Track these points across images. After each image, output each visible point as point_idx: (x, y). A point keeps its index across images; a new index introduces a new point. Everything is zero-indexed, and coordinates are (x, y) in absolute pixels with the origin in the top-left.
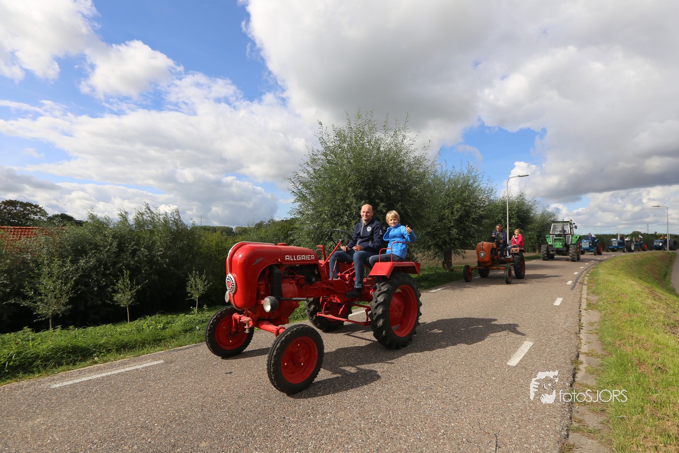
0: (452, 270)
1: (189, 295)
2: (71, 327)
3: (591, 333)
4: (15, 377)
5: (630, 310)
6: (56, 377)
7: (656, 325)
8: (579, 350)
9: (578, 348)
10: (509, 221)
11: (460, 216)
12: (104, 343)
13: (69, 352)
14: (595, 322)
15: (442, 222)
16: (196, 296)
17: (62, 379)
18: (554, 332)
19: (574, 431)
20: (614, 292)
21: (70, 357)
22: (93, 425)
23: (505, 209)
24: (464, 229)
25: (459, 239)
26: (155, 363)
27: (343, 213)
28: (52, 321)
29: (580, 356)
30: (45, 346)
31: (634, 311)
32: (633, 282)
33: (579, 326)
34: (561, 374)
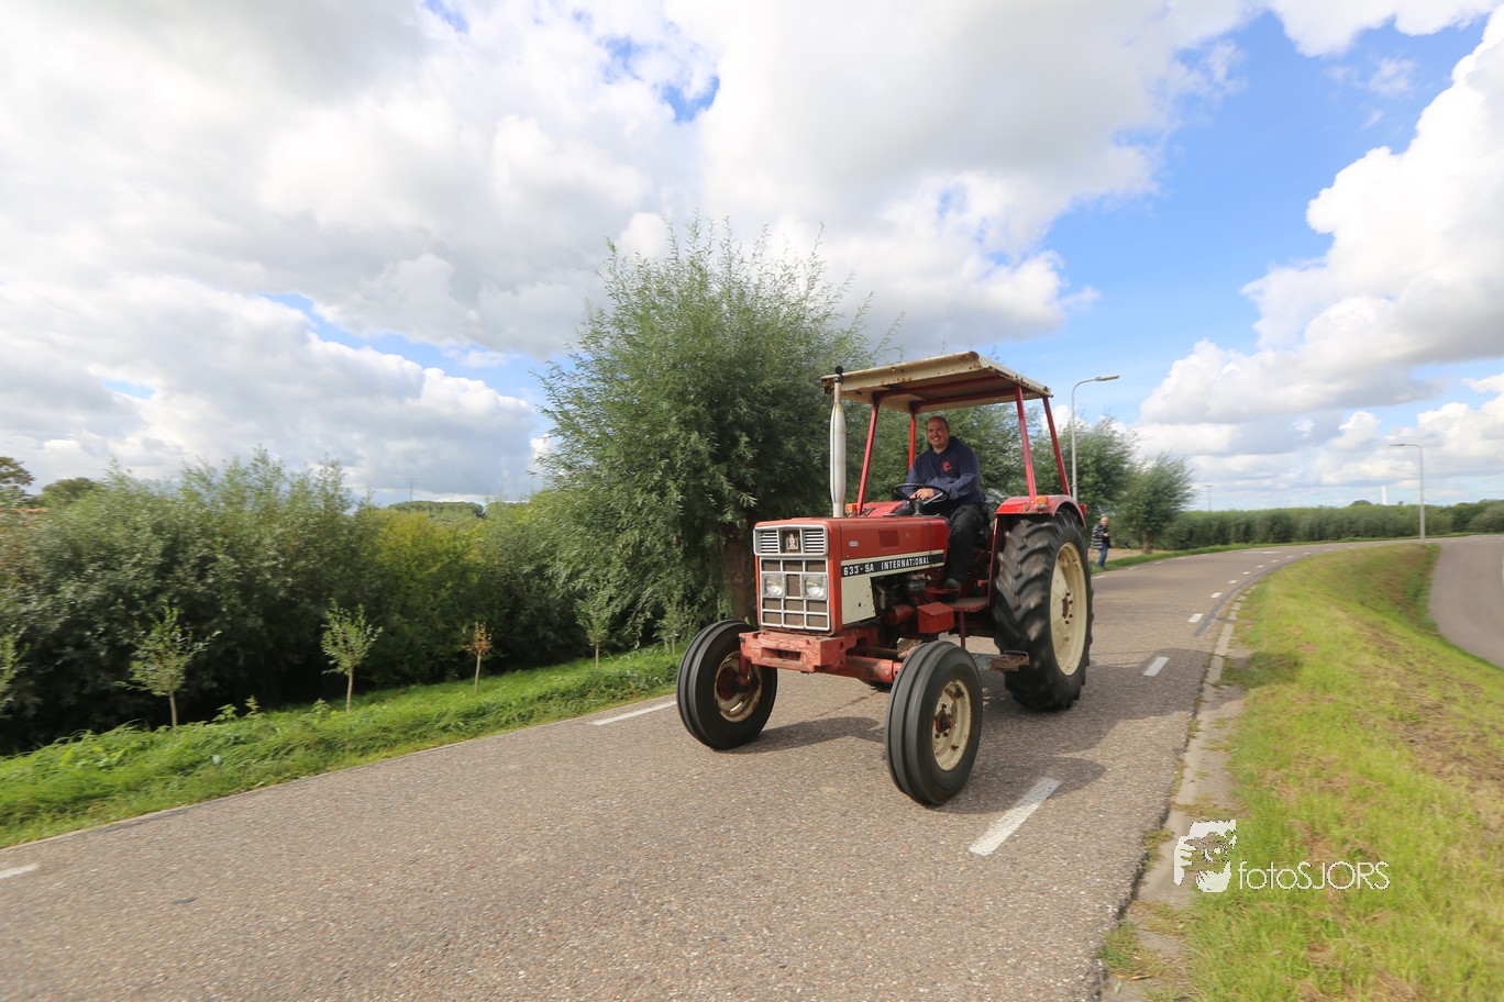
1: (332, 662)
3: (1213, 749)
5: (1315, 683)
7: (1371, 721)
8: (1172, 799)
9: (1171, 791)
10: (1078, 480)
14: (1229, 719)
16: (346, 664)
20: (1288, 639)
26: (11, 872)
29: (1172, 815)
31: (1325, 686)
32: (1339, 614)
33: (1190, 729)
34: (1102, 877)
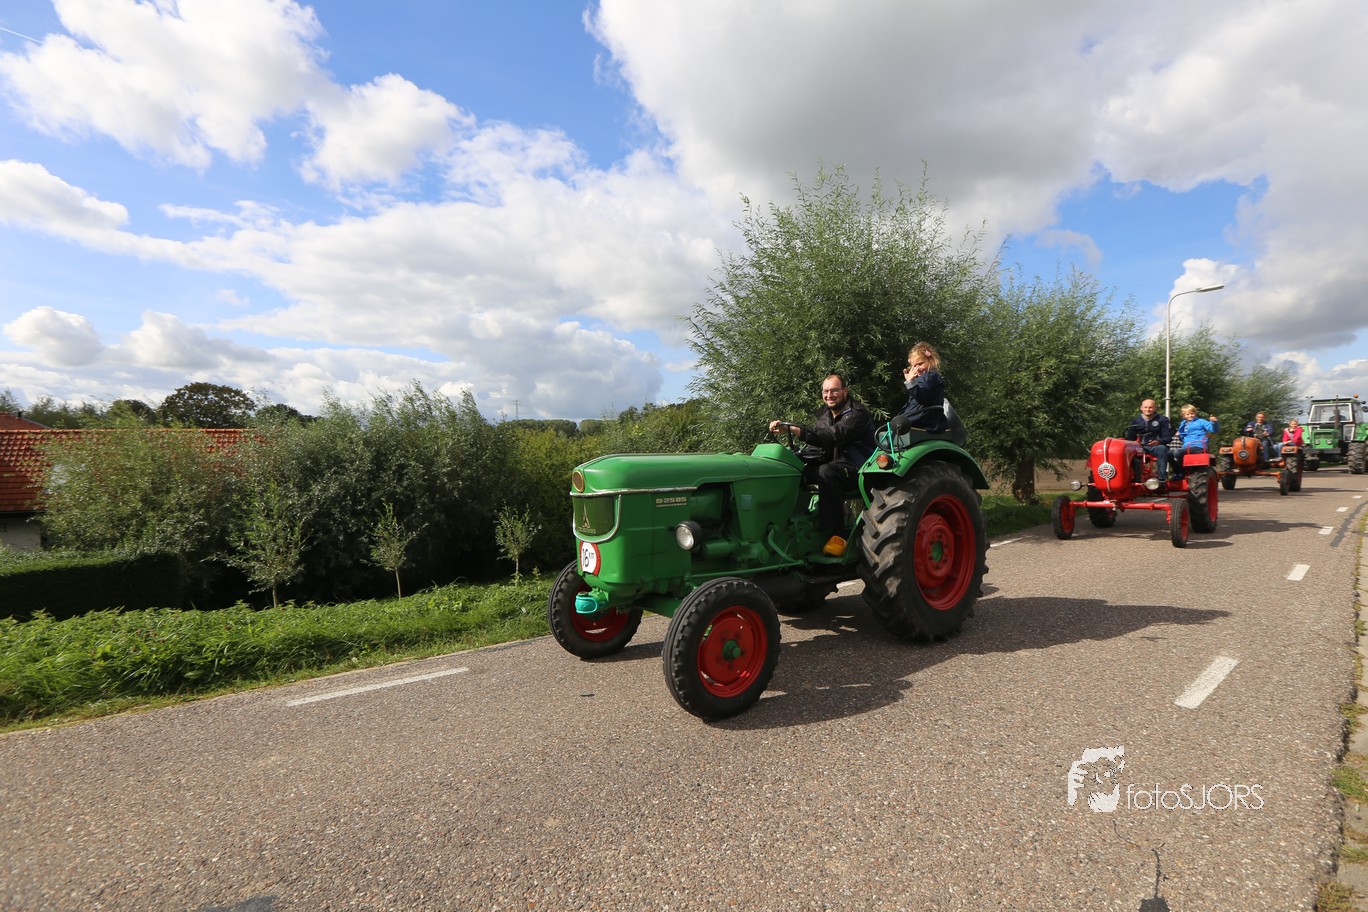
0: (1035, 502)
1: (502, 550)
2: (310, 603)
4: (231, 684)
6: (293, 689)
8: (1357, 682)
9: (1354, 676)
10: (1171, 393)
11: (1055, 384)
12: (365, 633)
13: (310, 647)
15: (1012, 398)
16: (514, 553)
17: (303, 692)
18: (1290, 639)
19: (1350, 859)
21: (313, 656)
22: (360, 774)
23: (1161, 366)
24: (1062, 412)
25: (1053, 436)
26: (454, 671)
27: (799, 385)
28: (276, 592)
29: (1361, 694)
30: (272, 634)
33: (1356, 627)
34: (1311, 732)
